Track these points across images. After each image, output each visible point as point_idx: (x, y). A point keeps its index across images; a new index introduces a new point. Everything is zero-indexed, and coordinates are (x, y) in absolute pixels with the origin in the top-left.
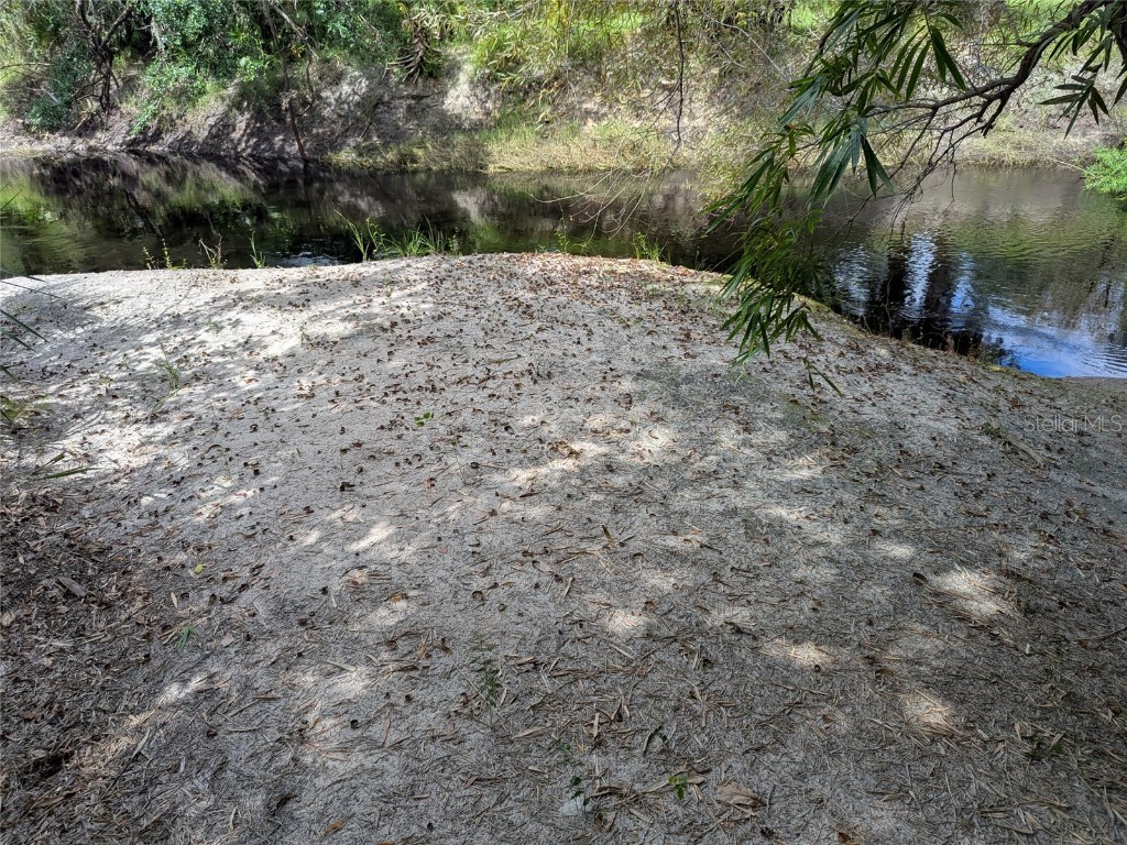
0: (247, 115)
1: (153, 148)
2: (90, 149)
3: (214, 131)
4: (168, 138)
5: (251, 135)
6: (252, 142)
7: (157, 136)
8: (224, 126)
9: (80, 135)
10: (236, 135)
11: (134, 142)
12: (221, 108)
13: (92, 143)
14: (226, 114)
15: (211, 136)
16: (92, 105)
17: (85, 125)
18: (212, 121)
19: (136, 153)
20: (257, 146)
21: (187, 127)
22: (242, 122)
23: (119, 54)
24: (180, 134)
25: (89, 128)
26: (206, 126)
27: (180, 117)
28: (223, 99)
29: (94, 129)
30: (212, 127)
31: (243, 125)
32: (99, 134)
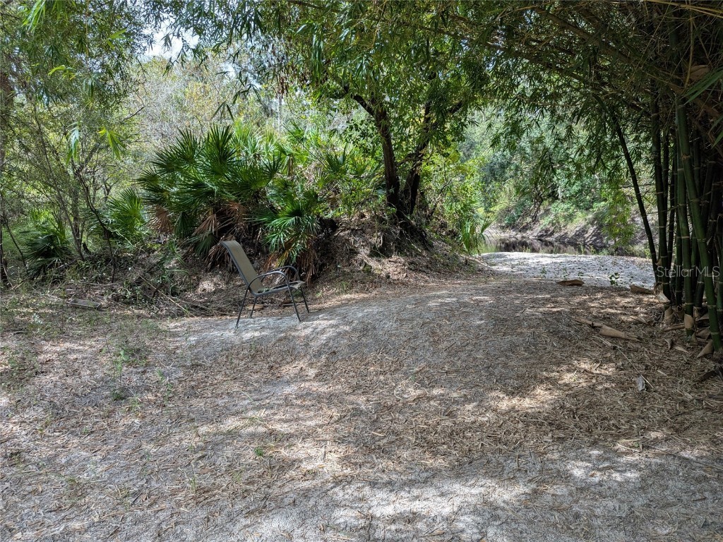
0: (595, 227)
1: (549, 239)
2: (523, 237)
3: (578, 233)
4: (556, 235)
5: (594, 236)
6: (593, 239)
7: (552, 234)
8: (583, 231)
9: (520, 231)
10: (586, 235)
11: (542, 236)
12: (584, 223)
13: (524, 235)
14: (585, 226)
15: (576, 235)
16: (529, 220)
17: (524, 228)
18: (578, 229)
20: (595, 240)
21: (566, 231)
22: (591, 230)
23: (546, 200)
24: (562, 234)
25: (525, 229)
26: (575, 231)
27: (564, 226)
28: (586, 220)
29: (527, 229)
30: (577, 231)
31: (592, 231)
32: (528, 232)
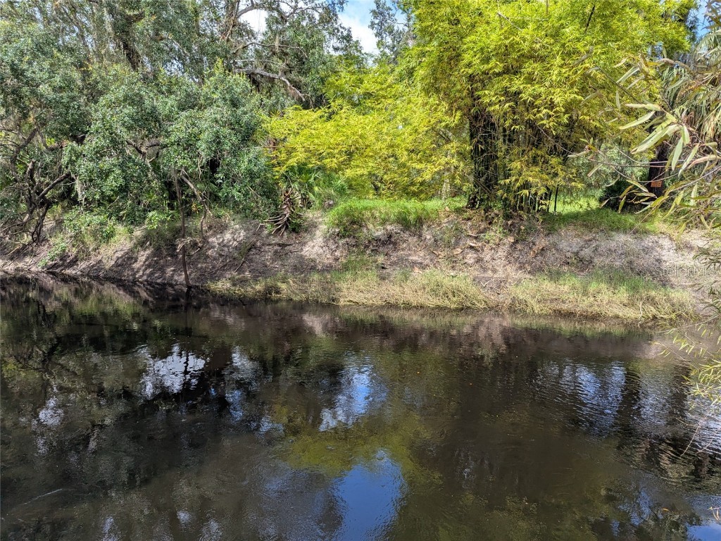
0: (148, 252)
1: (69, 271)
2: (17, 270)
3: (120, 261)
4: (82, 265)
5: (149, 266)
6: (148, 272)
7: (74, 262)
8: (128, 258)
9: (12, 259)
10: (136, 266)
11: (55, 266)
12: (128, 245)
13: (20, 265)
14: (131, 250)
15: (117, 265)
16: (27, 238)
17: (18, 251)
18: (119, 254)
19: (53, 273)
20: (152, 274)
21: (99, 257)
22: (143, 256)
23: (57, 204)
24: (92, 262)
25: (20, 253)
26: (115, 258)
27: (95, 250)
28: (131, 239)
29: (25, 255)
30: (118, 258)
31: (143, 259)
32: (27, 259)
